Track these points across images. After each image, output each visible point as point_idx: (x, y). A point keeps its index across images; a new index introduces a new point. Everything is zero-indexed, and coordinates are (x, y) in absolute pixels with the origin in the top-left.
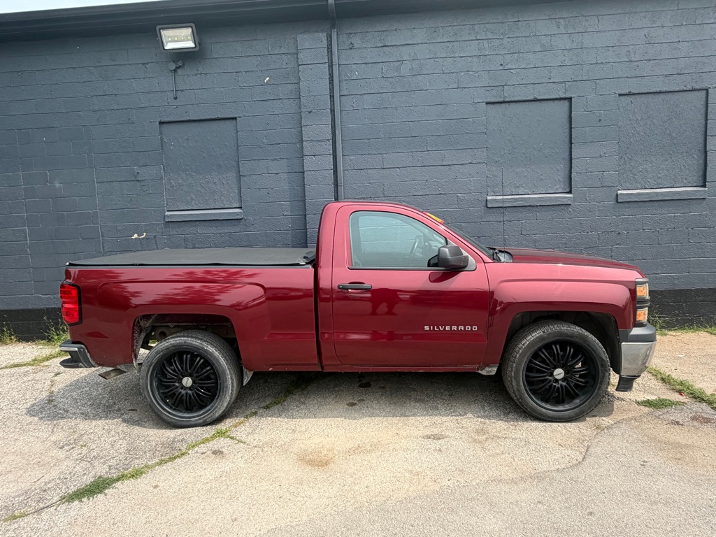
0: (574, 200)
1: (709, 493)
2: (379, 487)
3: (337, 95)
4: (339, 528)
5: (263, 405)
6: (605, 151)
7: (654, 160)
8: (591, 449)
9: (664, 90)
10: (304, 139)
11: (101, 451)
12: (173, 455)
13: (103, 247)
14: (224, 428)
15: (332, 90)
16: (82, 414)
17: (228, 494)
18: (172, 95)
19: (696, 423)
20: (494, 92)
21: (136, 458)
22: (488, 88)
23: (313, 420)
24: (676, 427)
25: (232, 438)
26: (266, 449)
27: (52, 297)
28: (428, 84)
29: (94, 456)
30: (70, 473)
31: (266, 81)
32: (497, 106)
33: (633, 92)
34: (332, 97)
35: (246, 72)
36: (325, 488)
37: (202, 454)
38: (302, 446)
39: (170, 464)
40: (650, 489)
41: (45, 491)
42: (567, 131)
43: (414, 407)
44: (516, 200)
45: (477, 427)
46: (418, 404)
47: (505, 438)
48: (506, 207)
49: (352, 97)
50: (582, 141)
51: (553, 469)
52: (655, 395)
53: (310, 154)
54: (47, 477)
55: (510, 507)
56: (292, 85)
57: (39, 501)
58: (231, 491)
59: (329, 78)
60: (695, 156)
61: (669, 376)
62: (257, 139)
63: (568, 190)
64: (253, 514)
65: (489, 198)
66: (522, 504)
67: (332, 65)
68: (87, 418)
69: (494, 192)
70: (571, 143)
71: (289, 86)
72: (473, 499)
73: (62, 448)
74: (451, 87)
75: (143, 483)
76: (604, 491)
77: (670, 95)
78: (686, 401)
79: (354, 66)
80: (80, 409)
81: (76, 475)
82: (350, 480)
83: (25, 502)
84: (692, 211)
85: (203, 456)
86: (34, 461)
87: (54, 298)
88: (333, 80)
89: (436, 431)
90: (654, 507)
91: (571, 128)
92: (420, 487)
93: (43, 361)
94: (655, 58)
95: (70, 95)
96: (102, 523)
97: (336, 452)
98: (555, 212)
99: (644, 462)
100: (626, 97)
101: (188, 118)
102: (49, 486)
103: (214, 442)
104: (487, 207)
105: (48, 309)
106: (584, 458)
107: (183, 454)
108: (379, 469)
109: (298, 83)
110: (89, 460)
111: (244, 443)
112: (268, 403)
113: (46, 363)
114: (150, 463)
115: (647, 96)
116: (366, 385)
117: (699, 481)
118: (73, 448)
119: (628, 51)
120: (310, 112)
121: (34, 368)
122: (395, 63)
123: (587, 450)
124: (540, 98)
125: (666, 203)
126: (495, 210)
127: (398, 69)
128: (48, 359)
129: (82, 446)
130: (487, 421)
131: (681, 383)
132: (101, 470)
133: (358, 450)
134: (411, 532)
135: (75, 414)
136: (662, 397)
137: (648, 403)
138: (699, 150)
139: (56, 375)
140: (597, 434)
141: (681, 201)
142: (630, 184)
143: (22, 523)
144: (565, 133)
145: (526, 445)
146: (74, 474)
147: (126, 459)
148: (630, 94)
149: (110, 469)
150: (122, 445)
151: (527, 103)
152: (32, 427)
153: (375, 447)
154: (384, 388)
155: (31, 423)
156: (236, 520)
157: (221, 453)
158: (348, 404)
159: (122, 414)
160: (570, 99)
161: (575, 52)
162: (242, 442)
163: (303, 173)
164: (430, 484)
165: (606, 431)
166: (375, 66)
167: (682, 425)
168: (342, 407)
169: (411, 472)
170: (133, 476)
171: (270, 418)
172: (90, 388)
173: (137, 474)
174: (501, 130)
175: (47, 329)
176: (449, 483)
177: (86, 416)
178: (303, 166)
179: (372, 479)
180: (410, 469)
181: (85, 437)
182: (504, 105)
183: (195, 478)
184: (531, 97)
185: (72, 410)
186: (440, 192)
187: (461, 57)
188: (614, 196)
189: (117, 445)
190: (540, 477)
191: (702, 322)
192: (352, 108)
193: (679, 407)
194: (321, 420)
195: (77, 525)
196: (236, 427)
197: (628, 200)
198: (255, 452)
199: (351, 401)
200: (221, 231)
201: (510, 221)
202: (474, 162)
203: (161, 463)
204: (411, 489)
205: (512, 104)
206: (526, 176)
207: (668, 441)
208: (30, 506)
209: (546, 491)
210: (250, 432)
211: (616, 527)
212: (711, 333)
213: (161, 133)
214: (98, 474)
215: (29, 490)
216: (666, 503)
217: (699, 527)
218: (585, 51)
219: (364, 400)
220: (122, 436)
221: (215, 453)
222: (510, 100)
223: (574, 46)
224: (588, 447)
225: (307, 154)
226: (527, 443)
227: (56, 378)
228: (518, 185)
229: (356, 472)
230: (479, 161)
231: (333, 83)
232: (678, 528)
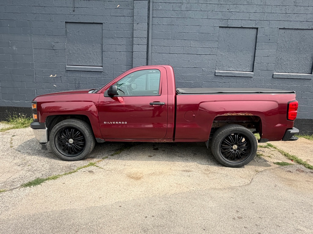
0: (254, 75)
1: (302, 198)
2: (163, 189)
3: (151, 16)
4: (146, 203)
5: (110, 154)
6: (270, 54)
7: (291, 60)
8: (254, 179)
9: (299, 28)
10: (134, 36)
11: (38, 168)
12: (70, 171)
13: (36, 80)
14: (93, 162)
15: (149, 14)
16: (27, 153)
17: (97, 188)
18: (72, 9)
19: (298, 172)
20: (224, 22)
21: (54, 172)
22: (221, 20)
23: (133, 161)
24: (290, 173)
25: (97, 166)
26: (112, 172)
27: (10, 101)
28: (194, 15)
29: (35, 170)
30: (24, 176)
31: (118, 7)
32: (224, 29)
33: (286, 28)
34: (149, 17)
35: (108, 1)
36: (140, 188)
37: (84, 172)
38: (129, 171)
39: (69, 175)
40: (278, 195)
41: (13, 182)
42: (255, 43)
43: (178, 159)
44: (229, 73)
45: (205, 168)
46: (179, 158)
47: (218, 173)
48: (224, 76)
49: (158, 18)
50: (261, 48)
51: (238, 186)
52: (281, 160)
53: (137, 43)
54: (14, 177)
55: (219, 199)
56: (130, 10)
57: (11, 186)
58: (98, 187)
59: (148, 8)
60: (309, 60)
61: (288, 153)
62: (112, 34)
63: (252, 70)
64: (108, 196)
65: (216, 71)
66: (224, 198)
67: (150, 2)
68: (30, 154)
69: (219, 68)
70: (256, 49)
71: (129, 10)
72: (203, 195)
73: (19, 166)
74: (204, 17)
75: (58, 181)
76: (259, 195)
77: (302, 30)
78: (294, 163)
79: (160, 3)
80: (26, 151)
81: (27, 177)
82: (150, 185)
83: (5, 186)
84: (305, 84)
85: (85, 172)
86: (7, 170)
87: (11, 102)
88: (149, 9)
89: (187, 169)
90: (279, 202)
91: (256, 42)
92: (181, 190)
93: (6, 130)
94: (297, 13)
95: (22, 5)
96: (41, 196)
97: (144, 174)
98: (245, 80)
99: (276, 185)
100: (282, 30)
101: (79, 21)
102: (15, 180)
103: (89, 167)
104: (215, 75)
105: (8, 107)
106: (251, 182)
107: (75, 171)
108: (163, 182)
109: (133, 9)
110: (32, 171)
111: (102, 168)
112: (113, 153)
113: (8, 131)
114: (60, 174)
115: (291, 30)
116: (157, 149)
117: (298, 193)
118: (24, 166)
119: (286, 9)
120: (138, 24)
121: (2, 133)
122: (179, 4)
123: (252, 180)
124: (244, 27)
125: (294, 80)
126: (218, 77)
127: (180, 7)
128: (8, 129)
129: (28, 165)
130: (210, 166)
131: (293, 157)
132: (39, 175)
133: (153, 174)
134: (177, 206)
135: (24, 152)
136: (284, 161)
137: (278, 163)
138: (311, 57)
139: (13, 136)
140: (256, 174)
141: (301, 80)
142: (280, 70)
143: (4, 194)
144: (253, 44)
145: (226, 176)
146: (26, 176)
147: (49, 172)
148: (284, 29)
149: (42, 175)
150: (47, 166)
151: (238, 29)
152: (4, 157)
153: (161, 173)
154: (164, 151)
155: (3, 155)
156: (101, 198)
157: (93, 172)
158: (148, 156)
159: (46, 154)
160: (257, 28)
161: (262, 6)
162: (101, 168)
163: (133, 52)
164: (185, 188)
165: (260, 173)
166: (170, 4)
167: (292, 172)
168: (146, 157)
169: (177, 184)
170: (53, 178)
171: (114, 160)
172: (30, 143)
173: (54, 178)
174: (225, 40)
175: (8, 116)
176: (193, 189)
177: (29, 154)
178: (133, 49)
179: (160, 185)
180: (177, 182)
181: (30, 162)
182: (227, 29)
183: (81, 181)
184: (240, 26)
185: (22, 151)
186: (195, 67)
187: (210, 4)
188: (272, 75)
189: (45, 166)
190: (232, 188)
191: (303, 133)
192: (157, 24)
193: (291, 166)
194: (137, 161)
195: (29, 196)
196: (98, 162)
197: (278, 77)
198: (108, 173)
199: (150, 155)
200: (92, 77)
201: (225, 83)
202: (211, 54)
203: (65, 174)
204: (177, 190)
205: (231, 29)
206: (234, 62)
207: (286, 178)
208: (7, 188)
209: (235, 193)
210: (105, 164)
211: (263, 208)
212: (306, 138)
213: (66, 28)
214: (37, 177)
215: (6, 181)
216: (284, 200)
217: (297, 210)
218: (266, 6)
219: (155, 155)
220: (47, 162)
221: (90, 172)
222: (230, 26)
223: (262, 4)
224: (253, 178)
225: (135, 43)
226: (227, 175)
227: (13, 137)
228: (230, 66)
229: (153, 182)
230: (214, 54)
231: (149, 10)
232: (289, 210)
